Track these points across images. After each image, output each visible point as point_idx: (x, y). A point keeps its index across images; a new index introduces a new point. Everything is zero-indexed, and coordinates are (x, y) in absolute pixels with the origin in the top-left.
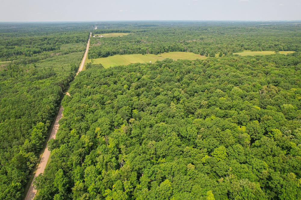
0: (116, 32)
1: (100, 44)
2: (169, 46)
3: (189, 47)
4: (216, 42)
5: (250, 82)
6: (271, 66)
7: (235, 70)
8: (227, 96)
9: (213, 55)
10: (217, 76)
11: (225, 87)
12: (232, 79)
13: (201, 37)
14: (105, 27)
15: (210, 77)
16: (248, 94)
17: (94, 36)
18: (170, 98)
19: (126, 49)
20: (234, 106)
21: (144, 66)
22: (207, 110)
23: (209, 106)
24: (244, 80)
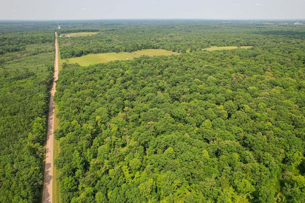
0: (84, 31)
1: (70, 44)
2: (141, 43)
3: (161, 45)
4: (185, 39)
5: (221, 72)
6: (236, 58)
7: (206, 62)
8: (204, 84)
9: (184, 51)
10: (193, 69)
11: (202, 77)
12: (206, 70)
13: (169, 35)
14: (70, 26)
15: (186, 70)
16: (221, 81)
17: (61, 36)
18: (156, 89)
19: (99, 48)
20: (211, 91)
21: (125, 63)
22: (190, 95)
23: (191, 93)
24: (216, 70)
